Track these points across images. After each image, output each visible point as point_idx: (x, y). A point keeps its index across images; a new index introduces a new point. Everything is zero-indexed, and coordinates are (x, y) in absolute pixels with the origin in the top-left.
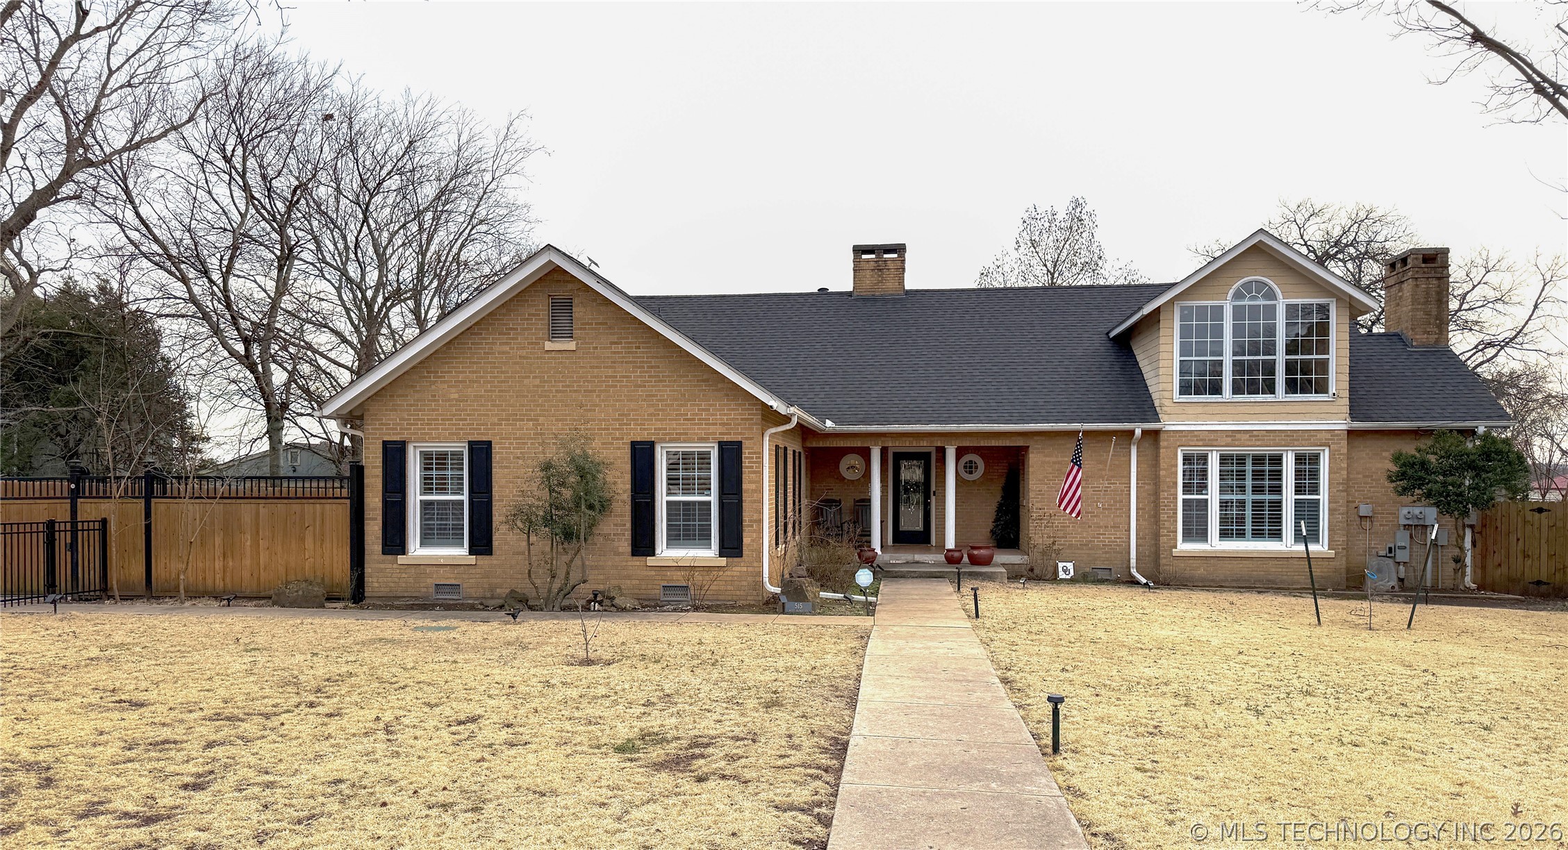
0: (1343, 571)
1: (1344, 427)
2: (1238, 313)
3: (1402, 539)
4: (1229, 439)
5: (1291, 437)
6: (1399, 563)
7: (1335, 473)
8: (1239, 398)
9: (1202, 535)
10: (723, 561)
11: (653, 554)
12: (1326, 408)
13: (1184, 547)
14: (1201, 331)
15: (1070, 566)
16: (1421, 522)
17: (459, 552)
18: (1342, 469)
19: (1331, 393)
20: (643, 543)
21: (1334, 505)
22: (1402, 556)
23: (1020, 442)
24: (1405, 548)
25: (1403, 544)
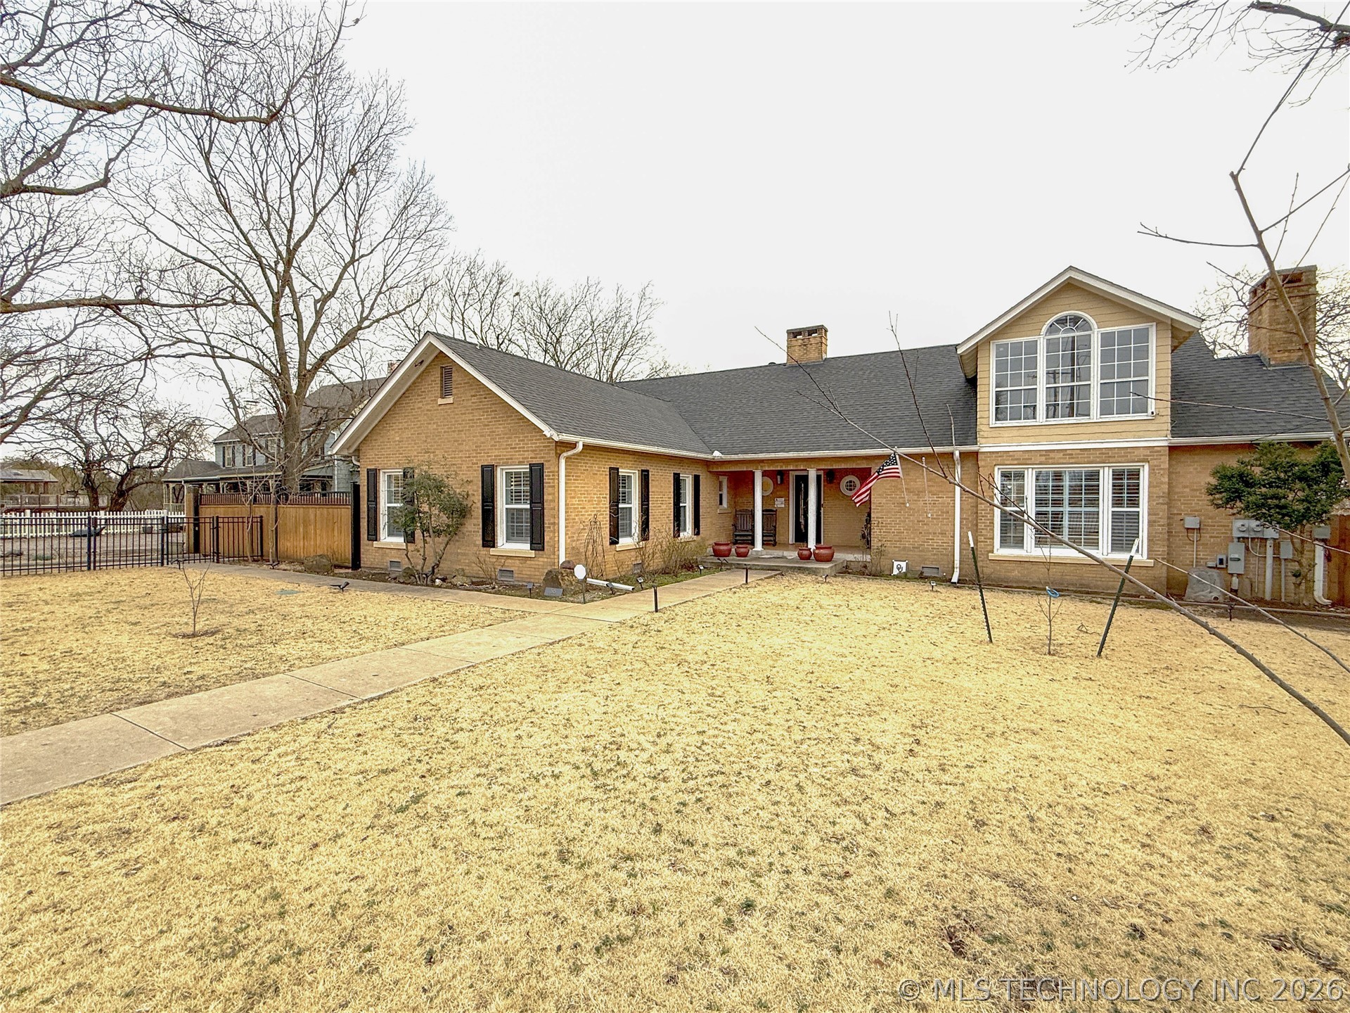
0: (1164, 581)
1: (1165, 444)
2: (1051, 346)
3: (1236, 551)
4: (1043, 459)
5: (1106, 455)
6: (1232, 574)
7: (1154, 487)
8: (1052, 421)
9: (1019, 542)
10: (532, 554)
11: (494, 546)
12: (1143, 426)
13: (1001, 552)
14: (1016, 365)
15: (903, 564)
16: (1260, 535)
17: (400, 540)
18: (1162, 483)
19: (1150, 412)
20: (489, 540)
21: (1154, 518)
22: (1234, 568)
23: (864, 465)
24: (1239, 560)
25: (1237, 556)
